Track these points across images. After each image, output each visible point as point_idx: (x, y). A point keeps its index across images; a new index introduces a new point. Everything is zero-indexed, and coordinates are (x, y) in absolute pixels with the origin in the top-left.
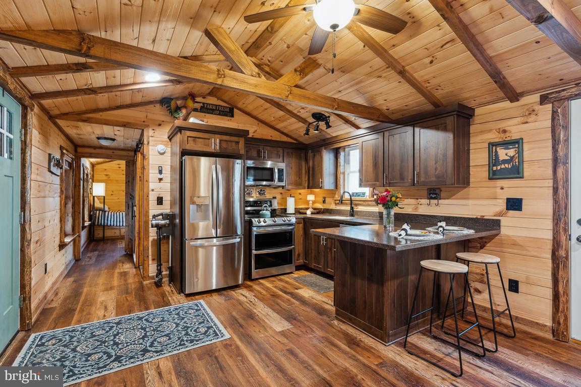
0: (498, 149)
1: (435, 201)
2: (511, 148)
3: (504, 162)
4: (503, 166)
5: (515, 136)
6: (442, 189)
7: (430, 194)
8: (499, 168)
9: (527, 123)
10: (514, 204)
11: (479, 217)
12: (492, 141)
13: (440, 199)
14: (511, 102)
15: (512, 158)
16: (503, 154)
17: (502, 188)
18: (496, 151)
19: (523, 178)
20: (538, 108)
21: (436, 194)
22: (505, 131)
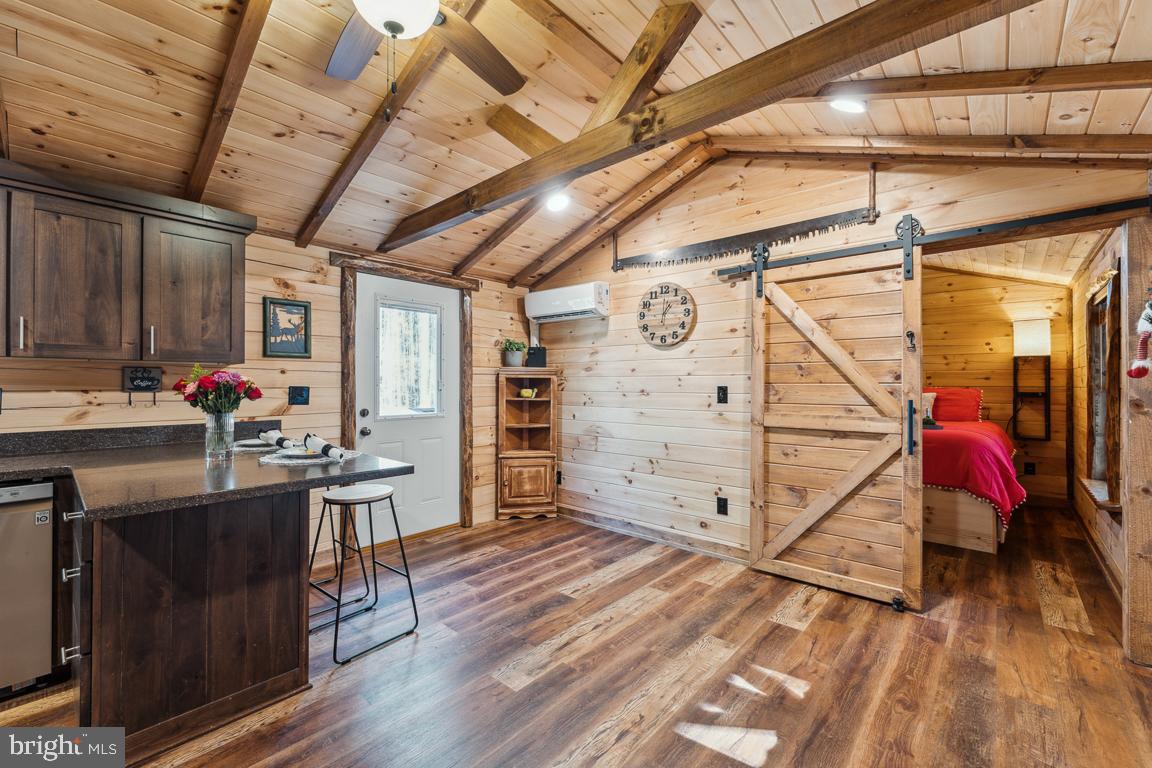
0: (278, 310)
1: (149, 395)
2: (295, 313)
3: (286, 331)
4: (284, 338)
5: (301, 297)
6: (165, 368)
7: (133, 380)
8: (279, 339)
9: (314, 282)
10: (298, 396)
11: (246, 420)
12: (269, 295)
13: (161, 390)
14: (297, 245)
15: (297, 327)
16: (285, 319)
17: (283, 372)
18: (275, 314)
19: (310, 357)
20: (326, 266)
21: (152, 379)
22: (286, 285)
